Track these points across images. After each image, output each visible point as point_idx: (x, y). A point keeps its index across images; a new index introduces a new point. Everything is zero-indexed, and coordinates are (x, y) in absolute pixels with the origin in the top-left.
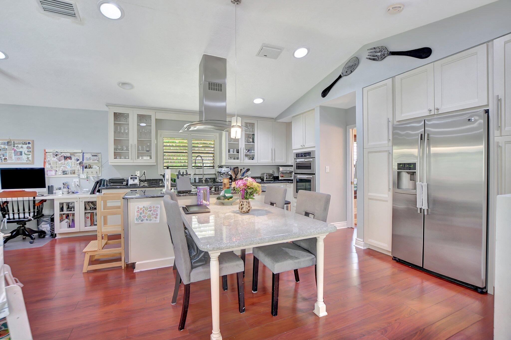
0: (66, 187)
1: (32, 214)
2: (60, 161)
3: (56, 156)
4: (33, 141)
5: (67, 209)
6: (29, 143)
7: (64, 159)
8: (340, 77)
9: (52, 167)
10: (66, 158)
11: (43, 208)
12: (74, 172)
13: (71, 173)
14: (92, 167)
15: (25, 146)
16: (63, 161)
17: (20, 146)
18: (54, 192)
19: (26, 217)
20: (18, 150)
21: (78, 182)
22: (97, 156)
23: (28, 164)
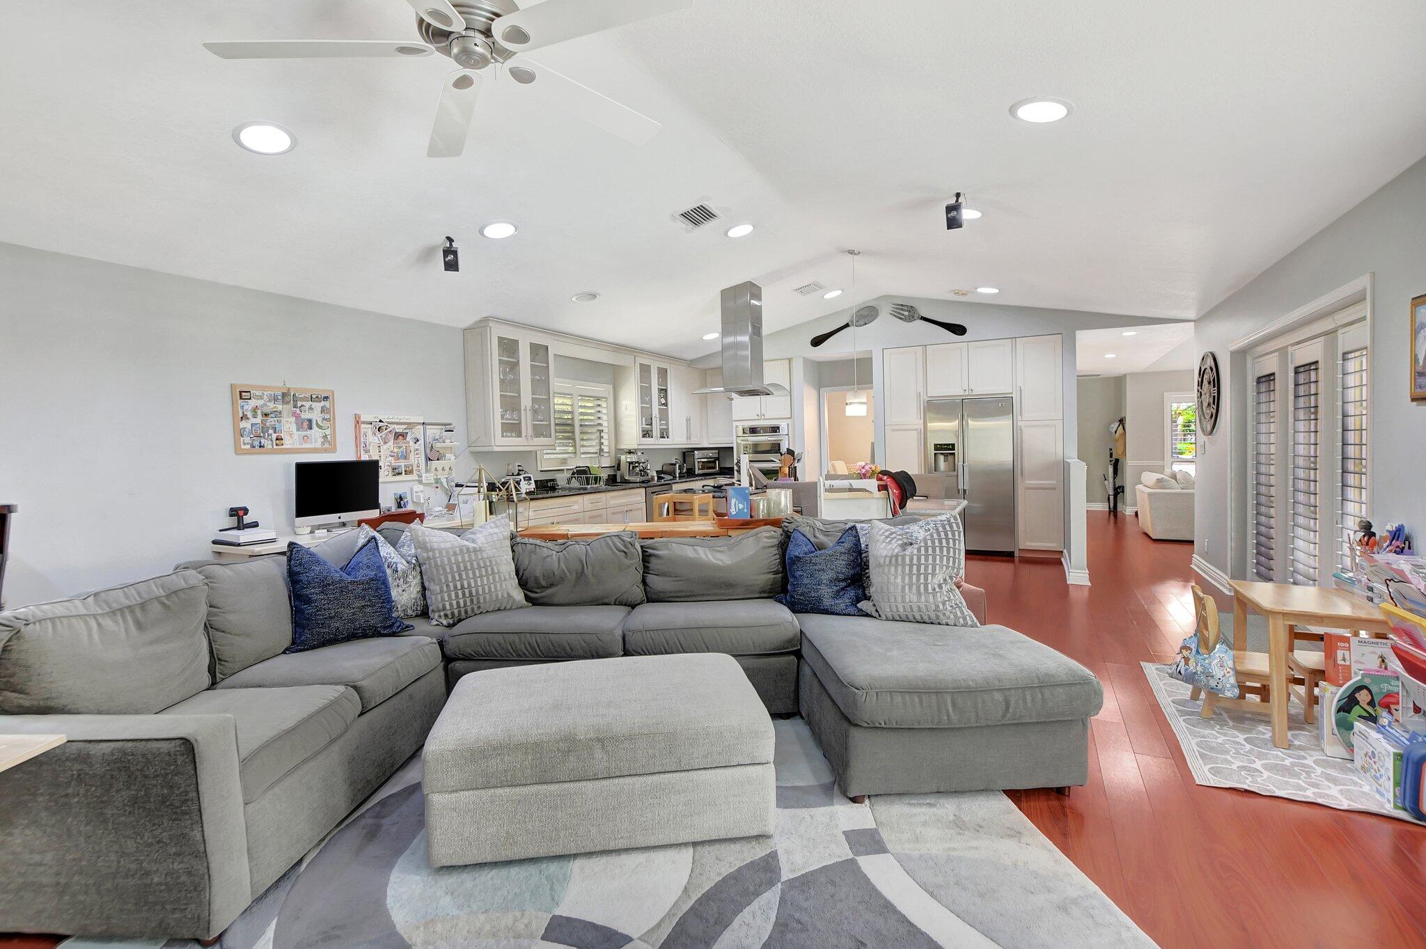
2: (385, 443)
3: (379, 430)
4: (334, 393)
6: (325, 398)
7: (393, 440)
8: (847, 326)
12: (411, 468)
13: (405, 471)
14: (443, 456)
15: (318, 406)
16: (391, 443)
17: (307, 404)
20: (303, 417)
22: (452, 431)
23: (325, 451)
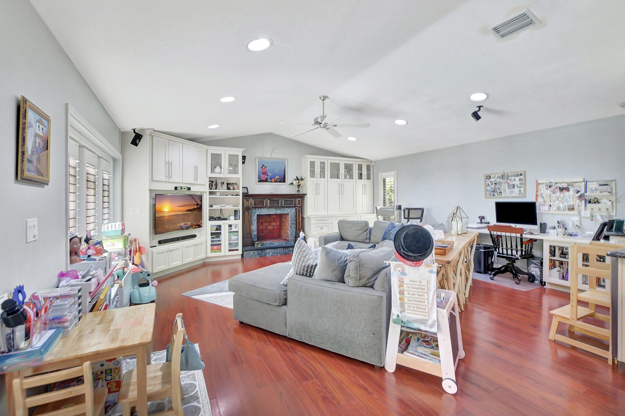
0: (562, 226)
1: (519, 253)
2: (554, 193)
3: (550, 187)
4: (525, 172)
5: (561, 254)
6: (521, 175)
7: (560, 191)
9: (545, 201)
10: (562, 189)
11: (532, 248)
12: (572, 207)
13: (568, 209)
14: (599, 201)
15: (517, 178)
16: (558, 193)
17: (513, 178)
18: (547, 231)
19: (514, 255)
20: (511, 183)
21: (578, 221)
22: (607, 185)
23: (520, 197)
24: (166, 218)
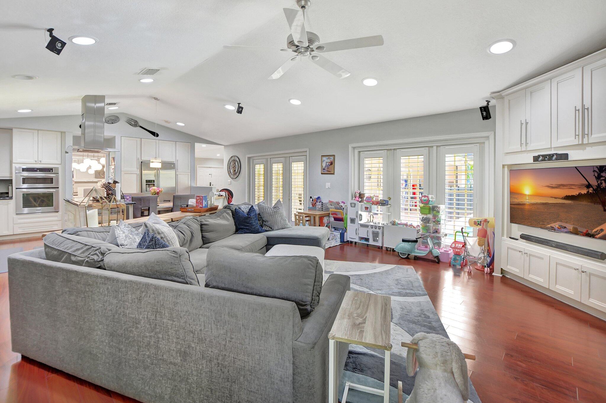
24: (527, 207)
